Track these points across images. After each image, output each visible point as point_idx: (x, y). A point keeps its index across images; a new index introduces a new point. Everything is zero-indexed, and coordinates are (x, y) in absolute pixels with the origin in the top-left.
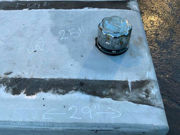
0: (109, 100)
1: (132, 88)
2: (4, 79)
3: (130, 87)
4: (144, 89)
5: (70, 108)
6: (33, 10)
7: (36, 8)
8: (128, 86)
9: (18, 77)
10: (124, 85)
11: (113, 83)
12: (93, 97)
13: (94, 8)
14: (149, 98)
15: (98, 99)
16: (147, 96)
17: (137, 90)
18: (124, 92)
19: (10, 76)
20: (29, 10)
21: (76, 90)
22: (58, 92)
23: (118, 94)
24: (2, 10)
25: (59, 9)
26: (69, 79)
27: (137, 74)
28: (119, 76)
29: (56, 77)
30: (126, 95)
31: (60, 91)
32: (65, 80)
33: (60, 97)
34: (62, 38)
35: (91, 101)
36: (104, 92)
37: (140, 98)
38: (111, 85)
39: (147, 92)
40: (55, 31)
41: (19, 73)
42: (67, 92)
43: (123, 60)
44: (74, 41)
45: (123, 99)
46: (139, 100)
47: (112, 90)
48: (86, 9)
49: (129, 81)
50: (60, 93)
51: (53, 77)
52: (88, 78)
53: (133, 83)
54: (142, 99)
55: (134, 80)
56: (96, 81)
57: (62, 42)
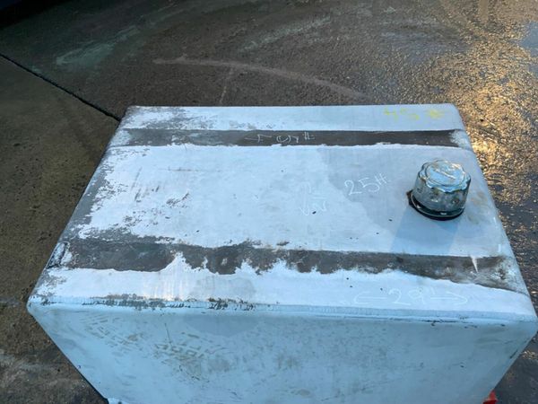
0: (447, 282)
1: (479, 266)
2: (279, 251)
3: (475, 265)
4: (497, 269)
5: (391, 292)
6: (289, 146)
7: (293, 143)
8: (472, 265)
10: (467, 263)
11: (449, 260)
12: (421, 278)
13: (393, 143)
14: (506, 281)
15: (428, 280)
16: (502, 278)
17: (487, 270)
18: (467, 271)
19: (287, 248)
20: (282, 146)
21: (393, 268)
22: (366, 270)
23: (459, 274)
24: (236, 146)
25: (332, 145)
26: (379, 253)
27: (483, 248)
28: (456, 250)
29: (357, 249)
30: (471, 276)
31: (369, 268)
32: (373, 254)
33: (372, 277)
34: (351, 193)
35: (420, 283)
36: (437, 272)
37: (492, 280)
38: (445, 263)
39: (502, 272)
40: (336, 181)
41: (300, 243)
42: (380, 271)
43: (459, 227)
44: (372, 197)
45: (467, 281)
46: (491, 282)
47: (448, 269)
48: (380, 146)
49: (473, 257)
50: (370, 272)
51: (353, 250)
52: (407, 252)
53: (479, 260)
54: (496, 281)
55: (481, 256)
56: (420, 256)
57: (354, 199)
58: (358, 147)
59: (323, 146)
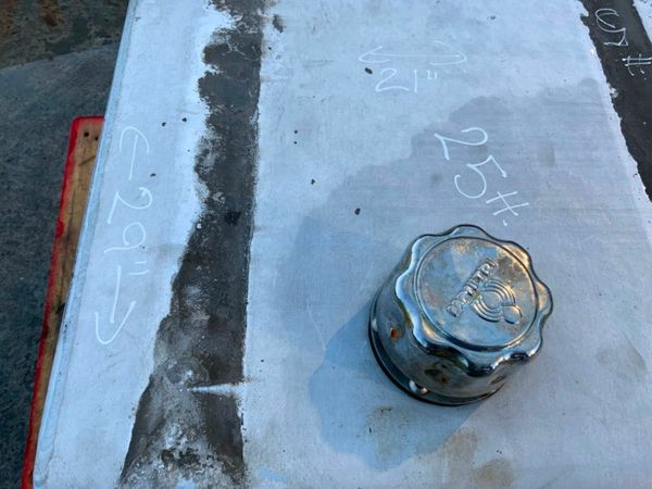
0: (163, 306)
1: (210, 398)
3: (214, 389)
4: (200, 448)
5: (145, 191)
7: (601, 36)
8: (215, 379)
9: (264, 48)
10: (223, 363)
11: (232, 324)
12: (180, 253)
14: (158, 464)
16: (166, 455)
17: (197, 419)
18: (193, 362)
19: (268, 30)
20: (583, 18)
21: (210, 203)
22: (206, 152)
23: (185, 342)
26: (253, 179)
27: (273, 425)
28: (265, 347)
29: (264, 140)
30: (177, 370)
31: (210, 159)
32: (251, 167)
33: (189, 161)
34: (441, 138)
35: (164, 250)
36: (194, 291)
37: (161, 423)
38: (222, 314)
39: (187, 460)
40: (479, 111)
41: (279, 48)
42: (202, 177)
44: (436, 178)
45: (163, 357)
46: (154, 419)
47: (202, 317)
49: (241, 390)
50: (200, 159)
51: (262, 133)
52: (256, 235)
53: (231, 403)
54: (157, 432)
55: (244, 411)
56: (246, 263)
58: (631, 165)
59: (607, 92)
